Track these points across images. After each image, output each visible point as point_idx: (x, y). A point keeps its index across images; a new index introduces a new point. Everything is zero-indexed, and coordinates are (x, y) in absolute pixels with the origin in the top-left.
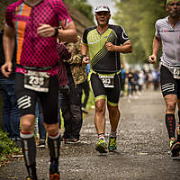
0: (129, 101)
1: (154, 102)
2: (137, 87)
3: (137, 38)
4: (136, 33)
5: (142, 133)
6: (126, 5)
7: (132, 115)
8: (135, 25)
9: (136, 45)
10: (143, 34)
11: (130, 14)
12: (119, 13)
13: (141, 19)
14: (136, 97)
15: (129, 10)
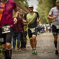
0: (41, 36)
1: (50, 36)
2: (44, 31)
3: (44, 16)
4: (44, 14)
5: (46, 46)
6: (40, 5)
7: (42, 40)
8: (43, 12)
9: (44, 18)
10: (46, 15)
11: (42, 8)
12: (38, 8)
13: (45, 10)
14: (44, 35)
15: (41, 7)
